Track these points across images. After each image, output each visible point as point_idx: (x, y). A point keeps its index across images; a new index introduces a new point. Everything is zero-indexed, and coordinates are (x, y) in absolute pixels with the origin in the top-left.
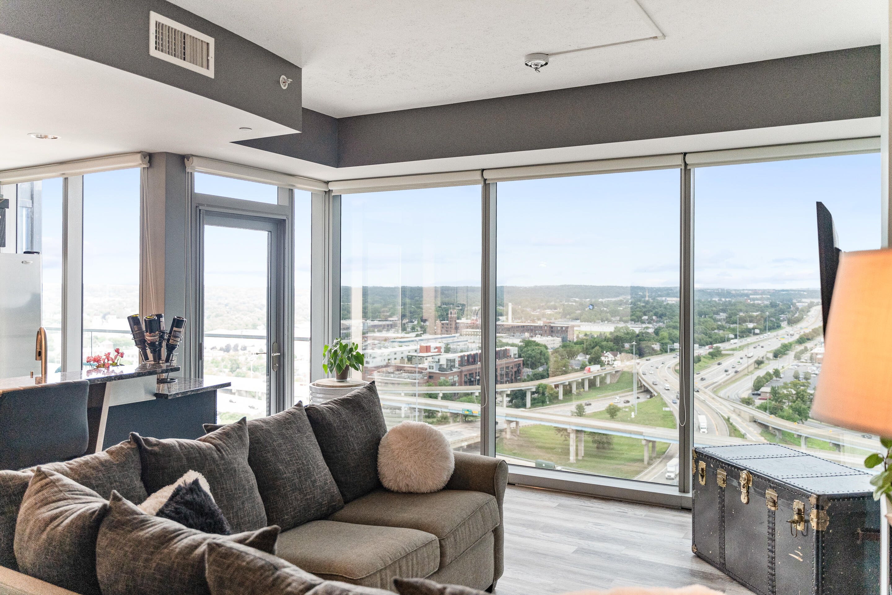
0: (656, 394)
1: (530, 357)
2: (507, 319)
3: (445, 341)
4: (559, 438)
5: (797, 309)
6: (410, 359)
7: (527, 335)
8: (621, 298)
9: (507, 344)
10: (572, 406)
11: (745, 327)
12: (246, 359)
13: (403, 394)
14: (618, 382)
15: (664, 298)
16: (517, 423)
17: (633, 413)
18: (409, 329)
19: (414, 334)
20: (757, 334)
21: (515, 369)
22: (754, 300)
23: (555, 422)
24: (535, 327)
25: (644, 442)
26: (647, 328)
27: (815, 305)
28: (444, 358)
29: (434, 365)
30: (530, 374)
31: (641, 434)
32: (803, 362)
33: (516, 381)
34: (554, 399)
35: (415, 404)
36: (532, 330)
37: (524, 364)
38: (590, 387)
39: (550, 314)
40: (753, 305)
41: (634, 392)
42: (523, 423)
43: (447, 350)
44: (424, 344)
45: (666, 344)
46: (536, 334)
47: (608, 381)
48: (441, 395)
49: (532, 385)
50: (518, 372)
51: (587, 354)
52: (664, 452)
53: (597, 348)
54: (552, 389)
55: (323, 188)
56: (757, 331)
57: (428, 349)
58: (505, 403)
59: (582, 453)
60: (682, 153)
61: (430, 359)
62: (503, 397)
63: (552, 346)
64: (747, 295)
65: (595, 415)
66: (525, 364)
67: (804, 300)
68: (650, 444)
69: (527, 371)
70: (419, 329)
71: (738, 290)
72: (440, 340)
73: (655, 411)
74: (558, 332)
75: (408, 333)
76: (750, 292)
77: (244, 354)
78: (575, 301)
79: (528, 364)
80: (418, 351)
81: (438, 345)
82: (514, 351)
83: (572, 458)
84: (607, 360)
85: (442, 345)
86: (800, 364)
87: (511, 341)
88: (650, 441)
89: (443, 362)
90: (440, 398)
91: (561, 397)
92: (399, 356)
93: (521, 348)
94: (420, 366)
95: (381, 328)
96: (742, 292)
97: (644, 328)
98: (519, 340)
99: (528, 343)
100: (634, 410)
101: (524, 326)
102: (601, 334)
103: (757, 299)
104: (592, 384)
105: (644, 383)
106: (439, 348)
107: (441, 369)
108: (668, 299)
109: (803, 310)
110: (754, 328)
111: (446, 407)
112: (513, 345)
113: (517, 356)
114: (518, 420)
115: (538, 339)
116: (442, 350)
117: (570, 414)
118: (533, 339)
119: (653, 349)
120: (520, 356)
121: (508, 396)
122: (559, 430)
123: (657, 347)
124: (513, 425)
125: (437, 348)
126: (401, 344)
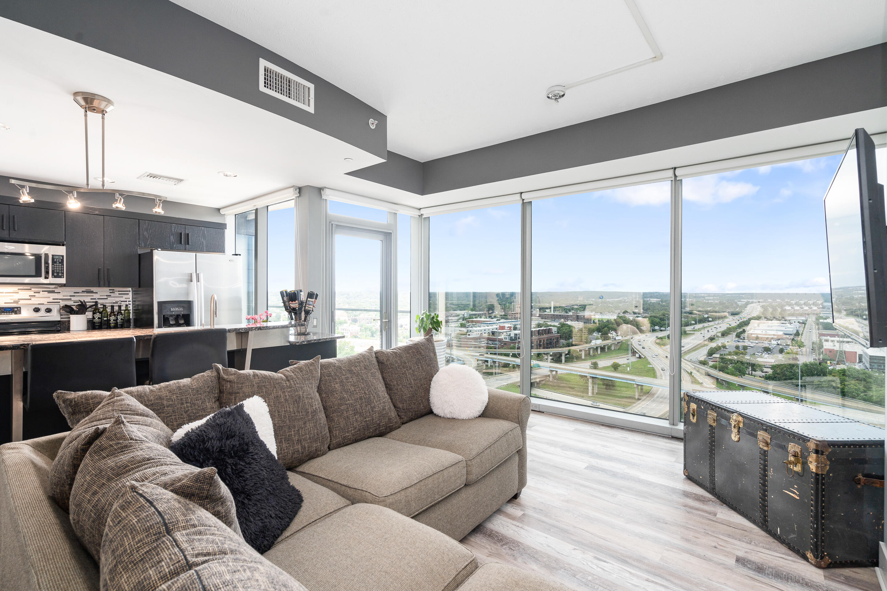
0: (643, 357)
1: (564, 333)
2: (551, 311)
3: (514, 323)
4: (582, 381)
5: (738, 305)
6: (493, 333)
7: (562, 320)
8: (621, 299)
9: (551, 326)
10: (591, 363)
11: (702, 317)
12: (403, 332)
13: (489, 353)
14: (619, 349)
15: (648, 299)
16: (557, 372)
17: (628, 368)
18: (493, 316)
19: (495, 319)
20: (710, 321)
21: (556, 340)
22: (708, 300)
23: (580, 372)
24: (568, 315)
25: (635, 386)
27: (750, 304)
28: (513, 333)
29: (507, 337)
30: (564, 343)
31: (634, 380)
32: (742, 339)
33: (556, 347)
34: (578, 358)
35: (496, 359)
36: (565, 317)
37: (560, 337)
38: (601, 351)
39: (577, 308)
40: (708, 303)
41: (629, 355)
42: (560, 372)
43: (515, 329)
44: (502, 325)
46: (568, 320)
47: (613, 348)
48: (511, 354)
49: (565, 350)
50: (557, 342)
51: (600, 332)
52: (649, 392)
53: (606, 328)
54: (578, 352)
55: (418, 213)
56: (710, 319)
57: (503, 328)
58: (549, 360)
59: (596, 391)
60: (673, 168)
61: (505, 334)
62: (548, 356)
63: (578, 327)
64: (704, 297)
65: (605, 368)
66: (561, 337)
67: (742, 300)
68: (640, 387)
69: (563, 341)
70: (499, 316)
71: (698, 294)
72: (511, 323)
73: (643, 367)
74: (581, 319)
75: (492, 318)
76: (706, 295)
77: (401, 330)
78: (592, 301)
79: (563, 338)
80: (498, 329)
81: (510, 325)
82: (554, 329)
83: (590, 394)
84: (612, 336)
85: (513, 326)
86: (740, 340)
87: (553, 324)
88: (639, 385)
89: (512, 335)
90: (510, 356)
91: (583, 357)
92: (487, 332)
93: (559, 328)
94: (499, 337)
95: (476, 316)
96: (700, 295)
98: (558, 323)
99: (563, 325)
100: (629, 366)
101: (560, 315)
102: (608, 320)
103: (710, 300)
104: (603, 349)
105: (635, 350)
106: (510, 327)
107: (511, 339)
108: (651, 299)
109: (741, 306)
110: (708, 318)
111: (514, 361)
112: (554, 326)
113: (556, 333)
114: (557, 370)
115: (569, 323)
116: (512, 329)
117: (589, 368)
118: (567, 323)
119: (641, 330)
120: (558, 333)
121: (551, 356)
122: (582, 376)
123: (644, 328)
124: (554, 373)
125: (509, 327)
126: (488, 325)
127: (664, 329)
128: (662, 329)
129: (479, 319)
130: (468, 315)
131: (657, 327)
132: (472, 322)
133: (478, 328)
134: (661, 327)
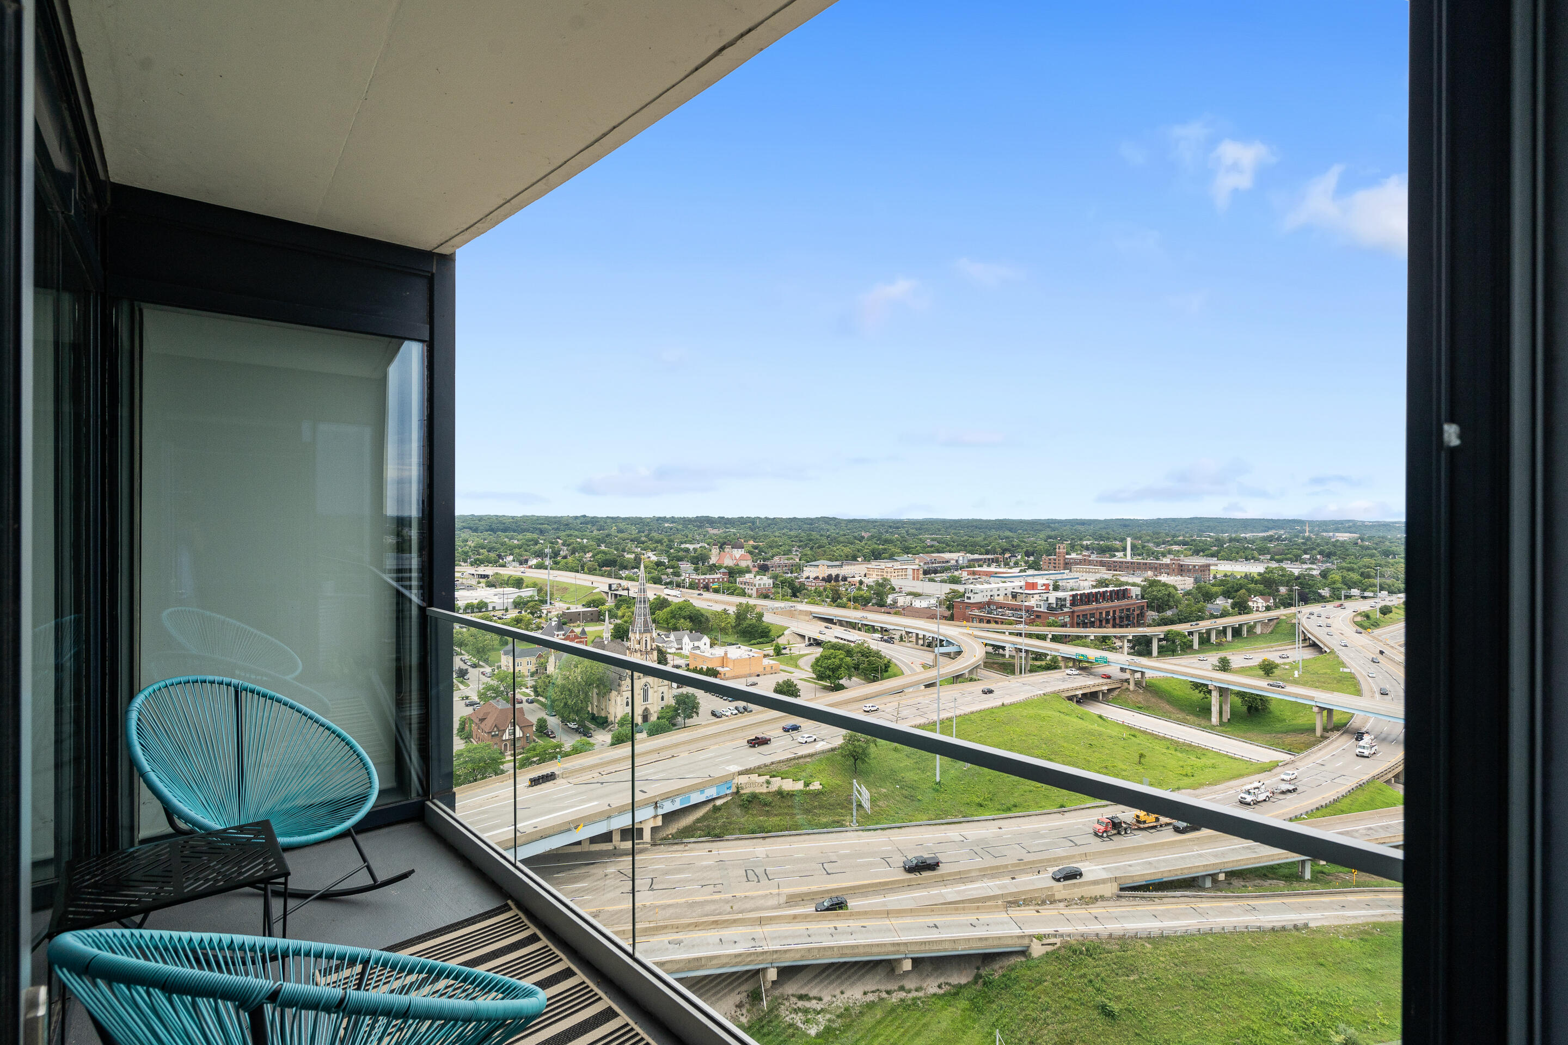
0: (1328, 651)
1: (1155, 598)
2: (1125, 555)
3: (1053, 577)
4: (1197, 695)
6: (1014, 596)
7: (1150, 573)
8: (1270, 533)
9: (1127, 584)
10: (1213, 658)
12: (847, 590)
13: (1007, 633)
14: (1271, 633)
15: (1331, 534)
16: (1143, 673)
17: (1296, 673)
18: (1012, 564)
19: (1017, 570)
21: (1138, 612)
23: (1192, 676)
24: (1160, 565)
25: (1316, 710)
26: (1311, 569)
28: (1053, 597)
29: (1042, 603)
30: (1157, 618)
31: (1312, 699)
33: (1139, 625)
34: (1187, 648)
35: (1021, 644)
36: (1156, 568)
37: (1148, 606)
38: (1233, 636)
39: (1178, 551)
41: (1297, 646)
42: (1149, 674)
43: (1056, 588)
44: (1030, 580)
45: (1339, 589)
46: (1161, 573)
47: (1258, 630)
48: (1050, 636)
49: (1160, 631)
50: (1142, 615)
51: (1229, 598)
52: (1345, 725)
53: (1243, 591)
54: (1185, 636)
57: (1033, 586)
58: (1126, 649)
59: (1227, 716)
61: (1037, 597)
62: (1123, 642)
63: (1182, 587)
65: (1243, 671)
66: (1150, 606)
68: (1325, 713)
69: (1152, 615)
70: (1023, 564)
72: (1047, 577)
73: (1329, 671)
74: (1189, 571)
75: (1011, 568)
77: (844, 584)
78: (1210, 537)
79: (1152, 607)
80: (1024, 588)
81: (1046, 582)
82: (1136, 591)
83: (1215, 719)
84: (1255, 605)
85: (1051, 583)
87: (1131, 579)
88: (1325, 709)
89: (1052, 600)
90: (1049, 640)
91: (1196, 646)
92: (1002, 593)
93: (1144, 589)
94: (1026, 604)
95: (981, 563)
97: (1307, 569)
98: (1141, 579)
99: (1153, 583)
100: (1297, 668)
101: (1146, 564)
102: (1246, 575)
104: (1237, 632)
105: (1309, 635)
106: (1047, 586)
107: (1050, 607)
108: (1337, 534)
111: (1057, 650)
112: (1134, 585)
113: (1140, 597)
114: (1144, 670)
115: (1164, 578)
116: (1051, 588)
117: (1210, 668)
118: (1159, 578)
119: (1320, 595)
120: (1143, 598)
121: (1129, 641)
122: (1196, 686)
123: (1325, 592)
124: (1138, 675)
125: (1044, 585)
126: (1003, 580)
127: (1371, 594)
128: (1366, 594)
129: (985, 568)
130: (966, 561)
131: (1356, 590)
132: (974, 573)
133: (986, 586)
134: (1365, 590)
